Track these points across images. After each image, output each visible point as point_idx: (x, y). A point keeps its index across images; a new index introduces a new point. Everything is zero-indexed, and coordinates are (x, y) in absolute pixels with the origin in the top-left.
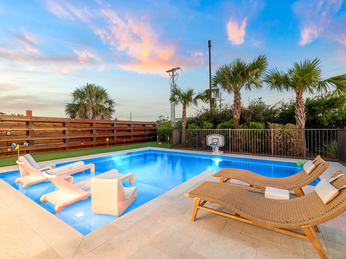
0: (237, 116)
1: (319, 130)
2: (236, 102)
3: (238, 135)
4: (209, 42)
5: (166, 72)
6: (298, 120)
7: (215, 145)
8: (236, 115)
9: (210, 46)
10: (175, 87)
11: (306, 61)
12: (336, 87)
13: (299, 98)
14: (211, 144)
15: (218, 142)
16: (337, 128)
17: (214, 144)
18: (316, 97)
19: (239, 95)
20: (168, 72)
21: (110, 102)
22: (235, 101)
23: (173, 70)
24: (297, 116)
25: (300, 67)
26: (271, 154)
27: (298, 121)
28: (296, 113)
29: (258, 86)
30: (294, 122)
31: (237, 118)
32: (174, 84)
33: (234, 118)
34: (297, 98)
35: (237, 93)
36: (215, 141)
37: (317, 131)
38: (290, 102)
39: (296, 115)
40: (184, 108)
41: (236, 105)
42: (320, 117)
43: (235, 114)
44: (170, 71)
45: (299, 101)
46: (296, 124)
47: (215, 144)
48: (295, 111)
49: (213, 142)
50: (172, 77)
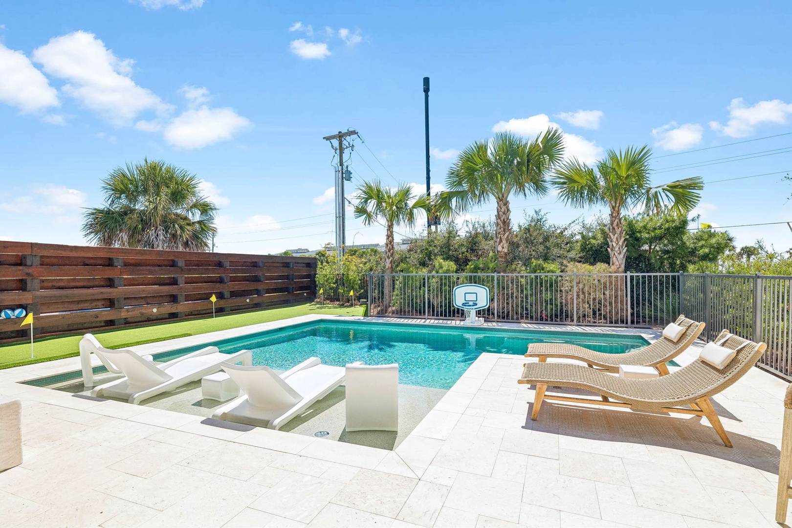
0: (503, 248)
1: (647, 274)
2: (502, 219)
3: (508, 285)
4: (426, 81)
5: (324, 138)
6: (614, 256)
7: (470, 306)
8: (501, 244)
9: (427, 90)
10: (344, 175)
11: (628, 150)
12: (674, 201)
13: (615, 214)
14: (464, 303)
15: (477, 301)
16: (679, 272)
17: (468, 303)
18: (639, 214)
19: (506, 203)
20: (328, 139)
21: (205, 208)
22: (498, 217)
23: (341, 136)
24: (612, 250)
25: (619, 159)
26: (573, 321)
27: (614, 258)
28: (610, 243)
29: (540, 187)
30: (607, 260)
31: (503, 250)
32: (342, 169)
33: (498, 251)
34: (611, 215)
35: (503, 202)
36: (472, 297)
37: (644, 277)
38: (596, 222)
39: (611, 247)
40: (390, 227)
41: (502, 225)
42: (646, 251)
43: (499, 244)
44: (333, 137)
45: (615, 221)
46: (611, 263)
47: (471, 303)
48: (608, 239)
49: (465, 301)
50: (338, 151)
